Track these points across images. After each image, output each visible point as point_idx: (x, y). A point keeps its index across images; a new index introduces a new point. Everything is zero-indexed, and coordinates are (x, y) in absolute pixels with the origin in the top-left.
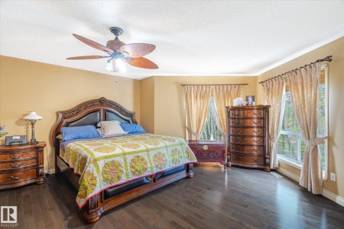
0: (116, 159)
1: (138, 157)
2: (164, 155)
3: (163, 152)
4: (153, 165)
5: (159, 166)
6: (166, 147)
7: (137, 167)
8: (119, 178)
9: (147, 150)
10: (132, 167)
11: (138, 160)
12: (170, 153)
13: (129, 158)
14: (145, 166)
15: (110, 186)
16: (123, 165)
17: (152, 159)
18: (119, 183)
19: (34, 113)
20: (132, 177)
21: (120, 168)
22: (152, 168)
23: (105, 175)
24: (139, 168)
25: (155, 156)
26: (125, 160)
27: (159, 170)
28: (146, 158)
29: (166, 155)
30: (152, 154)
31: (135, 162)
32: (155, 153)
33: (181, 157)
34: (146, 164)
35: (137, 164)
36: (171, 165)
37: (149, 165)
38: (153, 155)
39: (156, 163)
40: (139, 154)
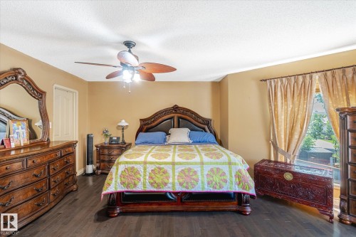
0: (136, 166)
1: (160, 168)
2: (195, 173)
3: (196, 170)
4: (176, 181)
5: (185, 185)
6: (202, 163)
7: (156, 179)
8: (135, 185)
9: (173, 164)
10: (151, 177)
11: (159, 172)
12: (206, 173)
13: (150, 168)
14: (166, 181)
15: (126, 189)
16: (142, 174)
17: (177, 174)
18: (135, 189)
19: (123, 121)
20: (149, 188)
21: (138, 176)
22: (173, 184)
23: (123, 179)
24: (158, 181)
25: (183, 171)
26: (145, 169)
27: (184, 190)
28: (170, 172)
29: (199, 174)
30: (178, 169)
31: (155, 173)
32: (183, 168)
33: (225, 181)
34: (168, 178)
35: (157, 175)
36: (206, 187)
37: (171, 180)
38: (180, 170)
39: (181, 180)
40: (162, 166)
